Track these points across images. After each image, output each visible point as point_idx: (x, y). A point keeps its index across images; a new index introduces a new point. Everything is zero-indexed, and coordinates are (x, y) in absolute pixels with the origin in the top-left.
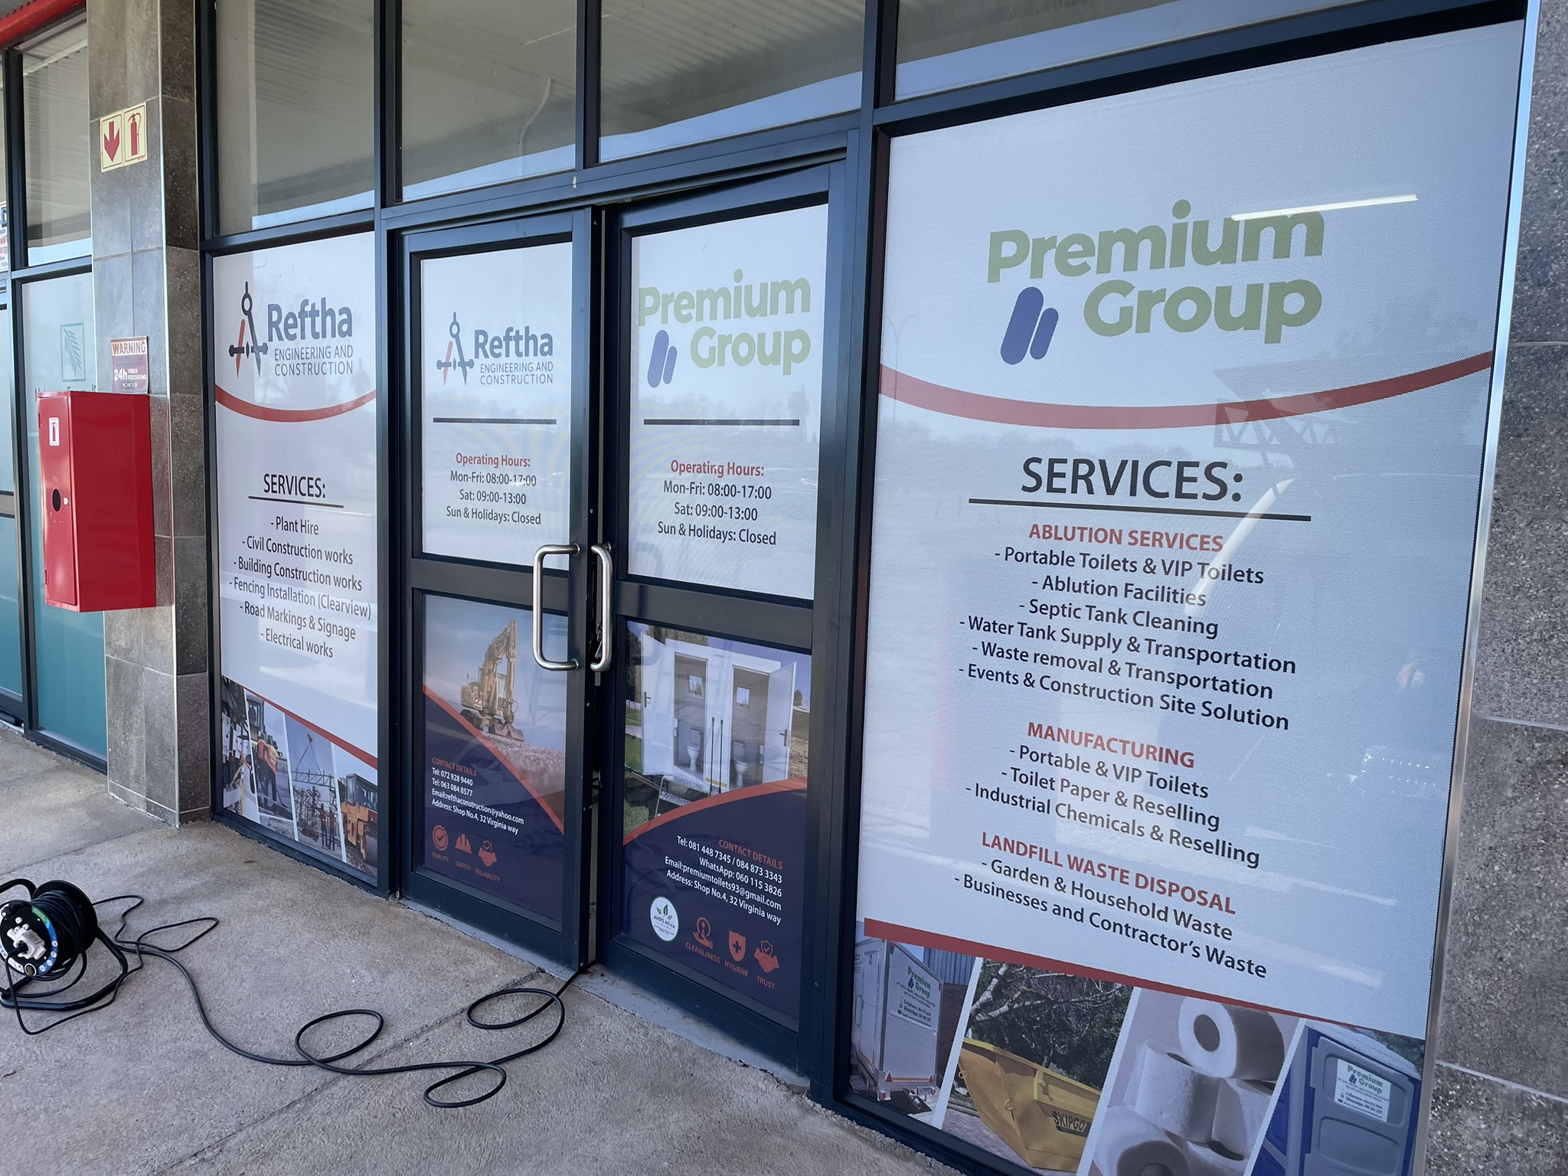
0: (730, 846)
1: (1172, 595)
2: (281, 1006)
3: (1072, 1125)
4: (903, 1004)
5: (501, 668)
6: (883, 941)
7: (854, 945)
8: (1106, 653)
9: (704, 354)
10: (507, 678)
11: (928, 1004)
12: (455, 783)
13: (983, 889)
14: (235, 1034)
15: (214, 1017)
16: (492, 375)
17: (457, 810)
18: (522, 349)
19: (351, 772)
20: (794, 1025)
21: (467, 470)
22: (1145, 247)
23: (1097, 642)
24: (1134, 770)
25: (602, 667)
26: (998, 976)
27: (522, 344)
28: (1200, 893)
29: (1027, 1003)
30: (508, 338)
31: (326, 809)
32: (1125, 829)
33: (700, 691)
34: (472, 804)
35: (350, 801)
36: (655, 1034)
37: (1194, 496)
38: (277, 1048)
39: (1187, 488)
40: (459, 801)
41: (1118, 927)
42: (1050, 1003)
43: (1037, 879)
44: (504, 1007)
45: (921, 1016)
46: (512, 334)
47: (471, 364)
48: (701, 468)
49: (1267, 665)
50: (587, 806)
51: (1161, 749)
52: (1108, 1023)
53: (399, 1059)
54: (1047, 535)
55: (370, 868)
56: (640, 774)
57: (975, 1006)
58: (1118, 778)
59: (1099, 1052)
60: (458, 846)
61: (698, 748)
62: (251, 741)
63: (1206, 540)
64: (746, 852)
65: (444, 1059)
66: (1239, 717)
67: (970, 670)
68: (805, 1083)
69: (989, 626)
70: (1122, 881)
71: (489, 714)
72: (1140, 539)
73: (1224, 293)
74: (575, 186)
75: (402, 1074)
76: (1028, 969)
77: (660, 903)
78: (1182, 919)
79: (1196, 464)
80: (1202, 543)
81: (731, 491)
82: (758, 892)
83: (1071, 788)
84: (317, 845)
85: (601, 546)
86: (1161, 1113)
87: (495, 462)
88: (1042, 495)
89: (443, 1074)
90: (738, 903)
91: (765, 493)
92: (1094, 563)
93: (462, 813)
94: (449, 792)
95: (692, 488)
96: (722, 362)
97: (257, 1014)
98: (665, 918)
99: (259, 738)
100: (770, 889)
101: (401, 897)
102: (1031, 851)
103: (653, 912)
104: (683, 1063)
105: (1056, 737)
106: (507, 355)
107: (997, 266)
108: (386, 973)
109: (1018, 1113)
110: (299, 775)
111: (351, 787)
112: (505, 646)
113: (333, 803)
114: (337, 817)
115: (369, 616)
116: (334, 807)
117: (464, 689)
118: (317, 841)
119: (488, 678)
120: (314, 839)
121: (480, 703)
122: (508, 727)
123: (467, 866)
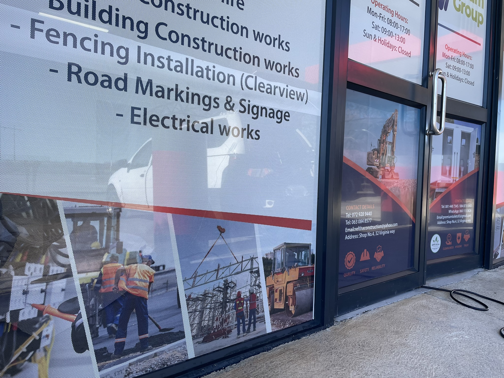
9: (457, 6)
10: (392, 143)
11: (499, 224)
12: (361, 218)
17: (361, 236)
31: (245, 295)
33: (451, 142)
35: (277, 271)
40: (363, 229)
45: (498, 228)
48: (455, 51)
60: (362, 259)
64: (463, 201)
77: (434, 238)
87: (392, 13)
91: (472, 67)
93: (365, 235)
94: (357, 225)
95: (452, 58)
98: (436, 243)
103: (432, 243)
110: (198, 279)
111: (279, 257)
112: (392, 125)
113: (256, 283)
114: (261, 295)
115: (307, 101)
116: (257, 287)
117: (369, 154)
118: (228, 337)
119: (382, 145)
120: (223, 338)
121: (378, 161)
122: (392, 173)
123: (367, 269)
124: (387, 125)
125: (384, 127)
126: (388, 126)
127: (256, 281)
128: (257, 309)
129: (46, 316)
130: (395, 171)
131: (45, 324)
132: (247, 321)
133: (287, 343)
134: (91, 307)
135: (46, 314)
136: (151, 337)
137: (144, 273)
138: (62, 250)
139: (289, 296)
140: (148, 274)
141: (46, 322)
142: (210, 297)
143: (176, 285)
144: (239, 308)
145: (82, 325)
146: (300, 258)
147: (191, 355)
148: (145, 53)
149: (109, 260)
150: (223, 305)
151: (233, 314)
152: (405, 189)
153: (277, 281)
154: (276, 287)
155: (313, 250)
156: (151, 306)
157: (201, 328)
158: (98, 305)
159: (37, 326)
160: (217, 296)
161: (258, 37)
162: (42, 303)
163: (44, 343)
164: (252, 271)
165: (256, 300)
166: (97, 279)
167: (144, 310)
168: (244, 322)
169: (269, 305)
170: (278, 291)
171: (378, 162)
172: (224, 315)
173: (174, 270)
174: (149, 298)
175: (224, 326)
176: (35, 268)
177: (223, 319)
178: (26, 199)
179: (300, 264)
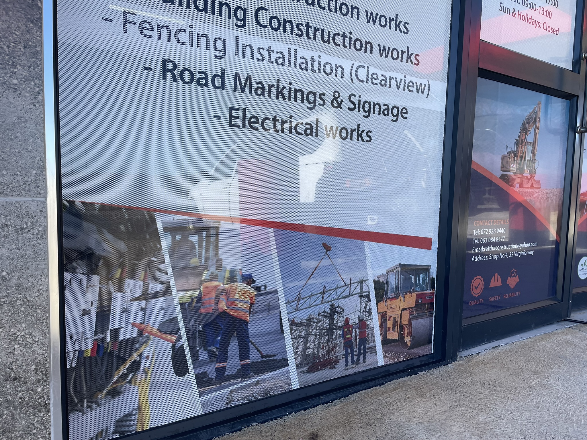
5: (530, 138)
10: (533, 144)
12: (492, 236)
17: (492, 257)
31: (354, 321)
34: (504, 248)
35: (391, 295)
40: (494, 249)
55: (415, 351)
60: (492, 285)
71: (520, 174)
77: (583, 260)
93: (497, 256)
94: (487, 245)
98: (585, 267)
103: (579, 267)
110: (302, 301)
111: (393, 280)
112: (533, 121)
113: (366, 309)
114: (372, 322)
115: (428, 94)
116: (367, 313)
117: (503, 158)
118: (335, 368)
119: (521, 146)
120: (330, 368)
121: (514, 166)
122: (532, 180)
123: (498, 296)
124: (527, 121)
125: (524, 124)
126: (529, 123)
127: (366, 307)
128: (367, 338)
129: (146, 336)
130: (536, 178)
131: (145, 344)
132: (356, 351)
133: (402, 379)
134: (191, 328)
135: (147, 334)
136: (253, 363)
137: (244, 293)
138: (161, 266)
139: (405, 325)
140: (249, 294)
141: (146, 342)
142: (315, 322)
143: (278, 307)
144: (348, 336)
145: (182, 347)
146: (417, 282)
147: (295, 385)
148: (244, 44)
149: (208, 278)
150: (330, 331)
151: (340, 342)
152: (548, 201)
153: (391, 308)
154: (389, 314)
155: (433, 272)
156: (252, 330)
157: (305, 356)
158: (198, 327)
159: (137, 346)
160: (322, 322)
161: (371, 18)
162: (142, 322)
163: (145, 364)
164: (361, 295)
165: (366, 328)
166: (196, 298)
167: (245, 334)
168: (352, 352)
169: (381, 334)
170: (392, 319)
171: (514, 168)
172: (330, 343)
173: (276, 291)
174: (250, 320)
175: (330, 355)
176: (135, 285)
177: (329, 348)
178: (124, 211)
179: (417, 289)
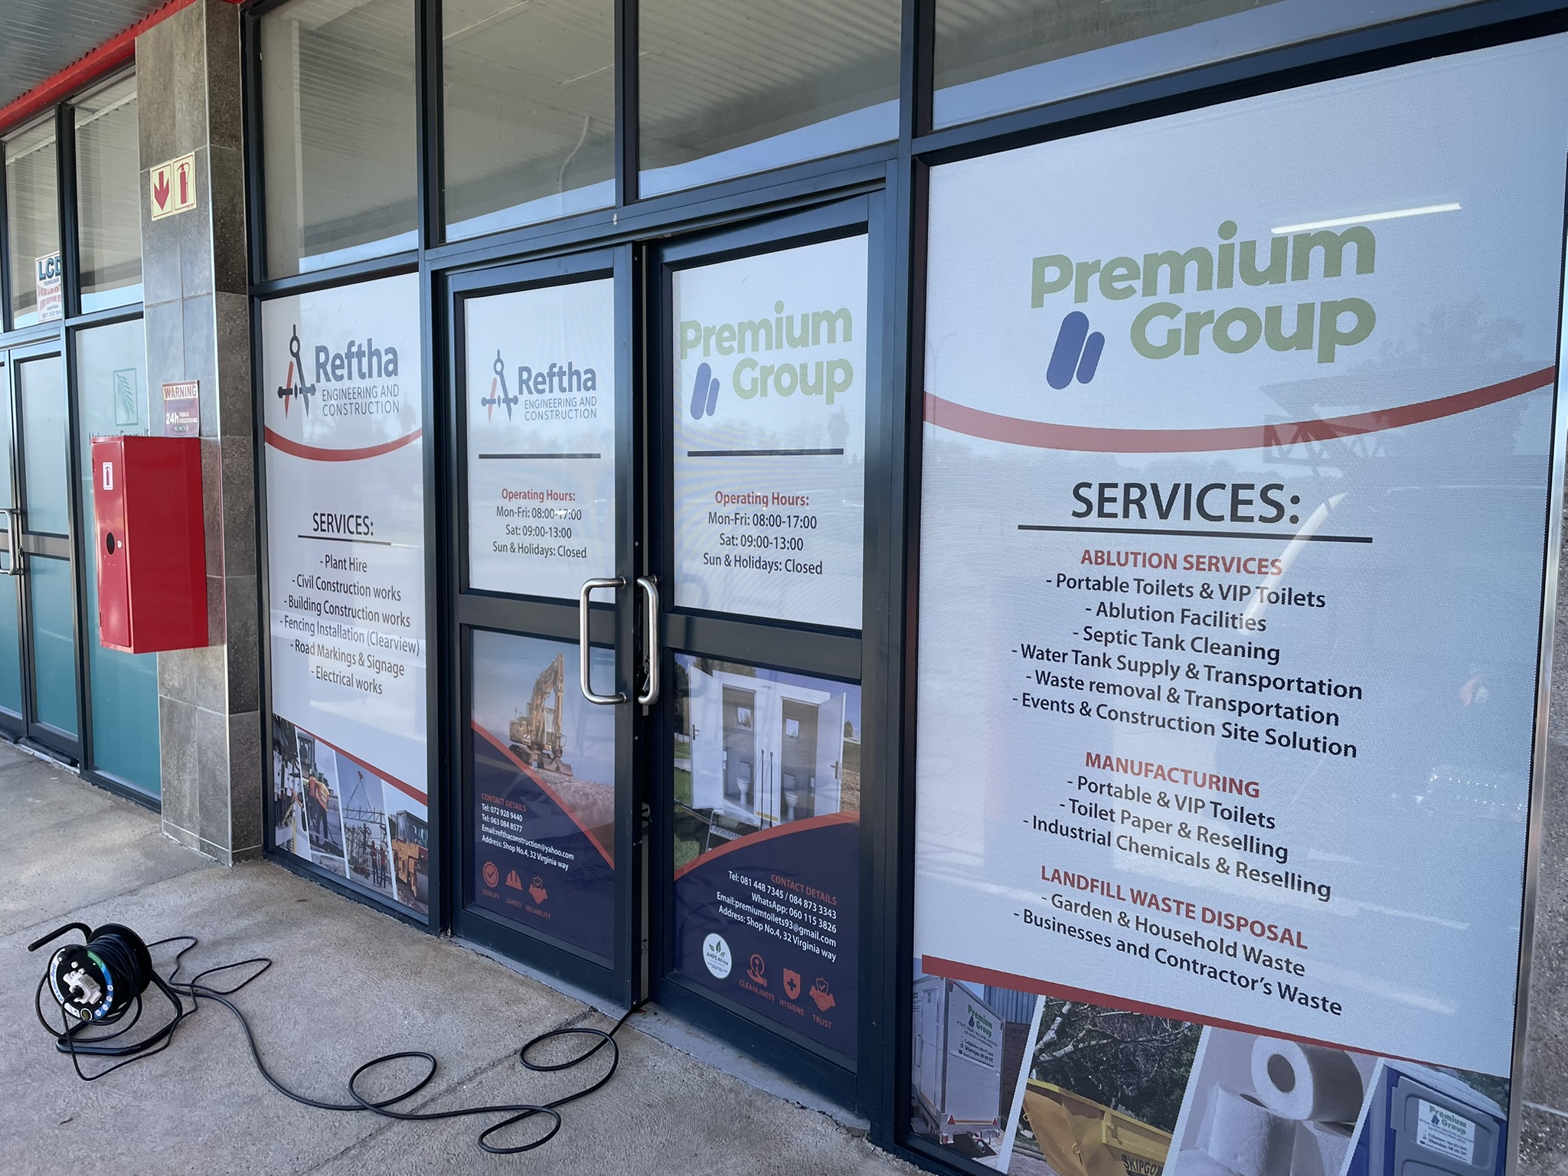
0: (782, 881)
1: (1230, 621)
2: (334, 1049)
3: (1143, 1169)
4: (964, 1044)
5: (549, 703)
6: (942, 979)
7: (912, 983)
8: (1164, 681)
9: (746, 385)
10: (555, 712)
11: (990, 1044)
12: (505, 819)
13: (1044, 924)
14: (289, 1078)
15: (268, 1061)
16: (537, 410)
17: (506, 846)
18: (565, 384)
19: (402, 809)
20: (852, 1066)
21: (513, 505)
22: (1192, 269)
23: (1155, 669)
24: (1197, 800)
25: (649, 700)
26: (1062, 1015)
27: (565, 379)
28: (1270, 927)
29: (1093, 1043)
30: (551, 374)
31: (377, 846)
32: (1189, 862)
33: (749, 723)
34: (521, 840)
35: (401, 838)
36: (710, 1075)
37: (1250, 519)
38: (331, 1092)
39: (1243, 511)
40: (509, 837)
41: (1185, 963)
42: (1116, 1042)
43: (1099, 914)
44: (557, 1048)
45: (982, 1056)
46: (556, 370)
47: (515, 400)
48: (746, 499)
49: (1332, 691)
50: (637, 842)
51: (1225, 778)
52: (1178, 1063)
53: (453, 1103)
54: (1100, 560)
55: (421, 905)
56: (690, 808)
57: (1038, 1046)
58: (1181, 808)
59: (1169, 1094)
60: (509, 882)
61: (749, 782)
62: (302, 779)
63: (1264, 563)
64: (799, 887)
65: (498, 1103)
66: (1305, 745)
67: (1025, 699)
68: (864, 1125)
69: (1042, 654)
70: (1187, 916)
71: (537, 749)
72: (1196, 564)
73: (1274, 313)
74: (615, 223)
75: (456, 1119)
76: (1093, 1007)
77: (713, 939)
78: (1252, 955)
79: (1251, 487)
80: (1260, 566)
81: (776, 521)
82: (812, 928)
83: (1132, 819)
84: (369, 882)
85: (646, 578)
86: (1236, 1157)
87: (540, 497)
88: (1093, 520)
89: (497, 1118)
90: (792, 939)
91: (810, 522)
92: (1149, 589)
93: (512, 849)
94: (499, 828)
95: (736, 519)
96: (764, 393)
97: (311, 1058)
98: (718, 955)
99: (310, 775)
100: (824, 925)
101: (453, 934)
102: (1092, 884)
103: (706, 949)
104: (739, 1104)
105: (1115, 768)
106: (551, 391)
107: (1040, 291)
108: (439, 1013)
109: (1086, 1157)
111: (401, 823)
112: (553, 679)
115: (418, 653)
117: (512, 723)
121: (528, 737)
122: (557, 761)
123: (518, 902)
124: (544, 679)
125: (538, 683)
126: (546, 683)
130: (564, 760)
153: (401, 849)
154: (400, 855)
170: (402, 861)
171: (529, 740)
